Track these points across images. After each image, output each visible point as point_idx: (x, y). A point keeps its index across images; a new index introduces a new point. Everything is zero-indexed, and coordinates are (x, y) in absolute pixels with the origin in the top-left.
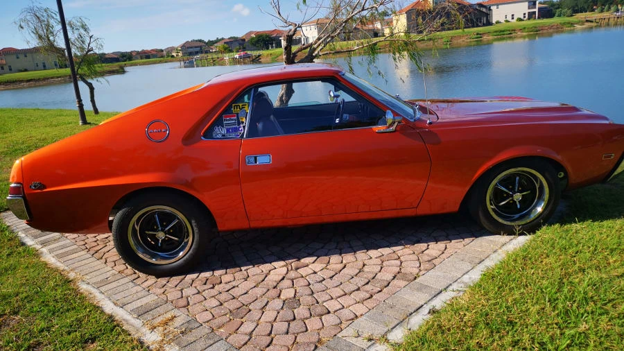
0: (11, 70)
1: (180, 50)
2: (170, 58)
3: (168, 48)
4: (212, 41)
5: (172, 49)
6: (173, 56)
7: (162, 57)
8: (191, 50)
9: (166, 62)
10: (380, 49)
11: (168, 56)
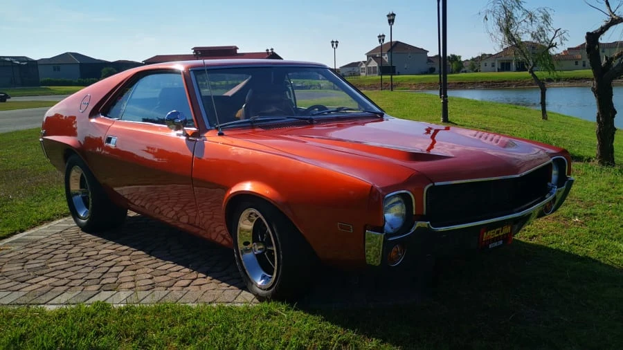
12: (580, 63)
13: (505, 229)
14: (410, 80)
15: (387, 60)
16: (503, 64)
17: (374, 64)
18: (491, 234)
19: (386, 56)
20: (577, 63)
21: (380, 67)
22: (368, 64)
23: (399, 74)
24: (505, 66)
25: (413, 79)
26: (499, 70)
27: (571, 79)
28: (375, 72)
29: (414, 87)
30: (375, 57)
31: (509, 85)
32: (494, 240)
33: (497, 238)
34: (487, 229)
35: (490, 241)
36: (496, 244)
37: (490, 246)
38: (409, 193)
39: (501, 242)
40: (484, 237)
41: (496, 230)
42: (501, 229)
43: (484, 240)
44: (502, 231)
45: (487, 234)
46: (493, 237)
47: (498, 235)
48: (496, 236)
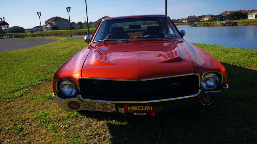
1: (187, 20)
2: (181, 23)
3: (181, 19)
4: (200, 17)
5: (183, 19)
6: (183, 23)
7: (178, 23)
8: (191, 20)
9: (180, 25)
11: (181, 22)
13: (147, 108)
14: (66, 32)
15: (54, 24)
17: (49, 26)
18: (134, 108)
19: (54, 22)
21: (52, 27)
22: (46, 26)
23: (60, 30)
25: (67, 31)
28: (50, 29)
29: (68, 35)
30: (49, 23)
32: (137, 112)
33: (140, 111)
34: (130, 105)
35: (134, 112)
36: (140, 114)
37: (135, 114)
38: (74, 80)
39: (145, 114)
40: (128, 109)
41: (138, 107)
42: (143, 107)
43: (129, 110)
44: (144, 108)
45: (130, 108)
46: (137, 110)
47: (141, 110)
48: (139, 110)
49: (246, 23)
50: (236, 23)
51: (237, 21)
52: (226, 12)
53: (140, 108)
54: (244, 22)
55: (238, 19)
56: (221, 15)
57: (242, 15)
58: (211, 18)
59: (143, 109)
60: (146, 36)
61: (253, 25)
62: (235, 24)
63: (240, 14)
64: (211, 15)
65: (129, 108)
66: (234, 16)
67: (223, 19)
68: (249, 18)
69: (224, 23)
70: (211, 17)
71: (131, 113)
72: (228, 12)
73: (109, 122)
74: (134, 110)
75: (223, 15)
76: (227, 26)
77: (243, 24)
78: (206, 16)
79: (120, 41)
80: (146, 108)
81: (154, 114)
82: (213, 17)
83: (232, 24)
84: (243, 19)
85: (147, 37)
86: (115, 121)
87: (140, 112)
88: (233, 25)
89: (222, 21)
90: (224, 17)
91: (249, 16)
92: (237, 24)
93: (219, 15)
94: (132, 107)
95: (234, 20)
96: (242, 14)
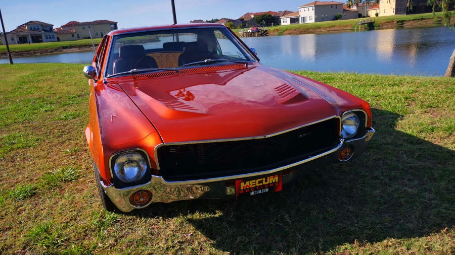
0: (78, 37)
10: (379, 26)
12: (76, 36)
13: (271, 180)
16: (20, 38)
18: (251, 184)
20: (73, 36)
24: (23, 40)
26: (19, 43)
27: (79, 46)
31: (35, 53)
32: (255, 189)
33: (260, 186)
34: (245, 180)
35: (250, 190)
36: (260, 192)
37: (252, 193)
38: (144, 151)
39: (267, 190)
40: (242, 186)
41: (258, 180)
42: (264, 179)
43: (242, 189)
44: (266, 181)
45: (245, 184)
46: (255, 186)
47: (261, 184)
48: (258, 185)
49: (280, 32)
50: (266, 31)
51: (267, 28)
52: (248, 15)
53: (260, 182)
54: (277, 30)
55: (268, 25)
56: (241, 19)
57: (271, 19)
58: (228, 24)
59: (264, 183)
60: (205, 61)
61: (290, 34)
62: (265, 34)
63: (270, 18)
64: (227, 19)
65: (242, 184)
66: (261, 20)
67: (245, 25)
68: (282, 24)
69: (248, 31)
70: (228, 22)
71: (246, 193)
72: (252, 13)
73: (189, 216)
74: (251, 186)
75: (245, 20)
76: (254, 36)
77: (276, 33)
78: (219, 20)
79: (161, 71)
80: (268, 180)
81: (279, 189)
82: (231, 23)
83: (260, 33)
84: (274, 25)
85: (208, 63)
86: (200, 213)
87: (260, 188)
88: (261, 35)
89: (245, 29)
90: (246, 22)
91: (282, 20)
92: (267, 33)
93: (239, 19)
94: (247, 183)
95: (262, 27)
96: (272, 17)
